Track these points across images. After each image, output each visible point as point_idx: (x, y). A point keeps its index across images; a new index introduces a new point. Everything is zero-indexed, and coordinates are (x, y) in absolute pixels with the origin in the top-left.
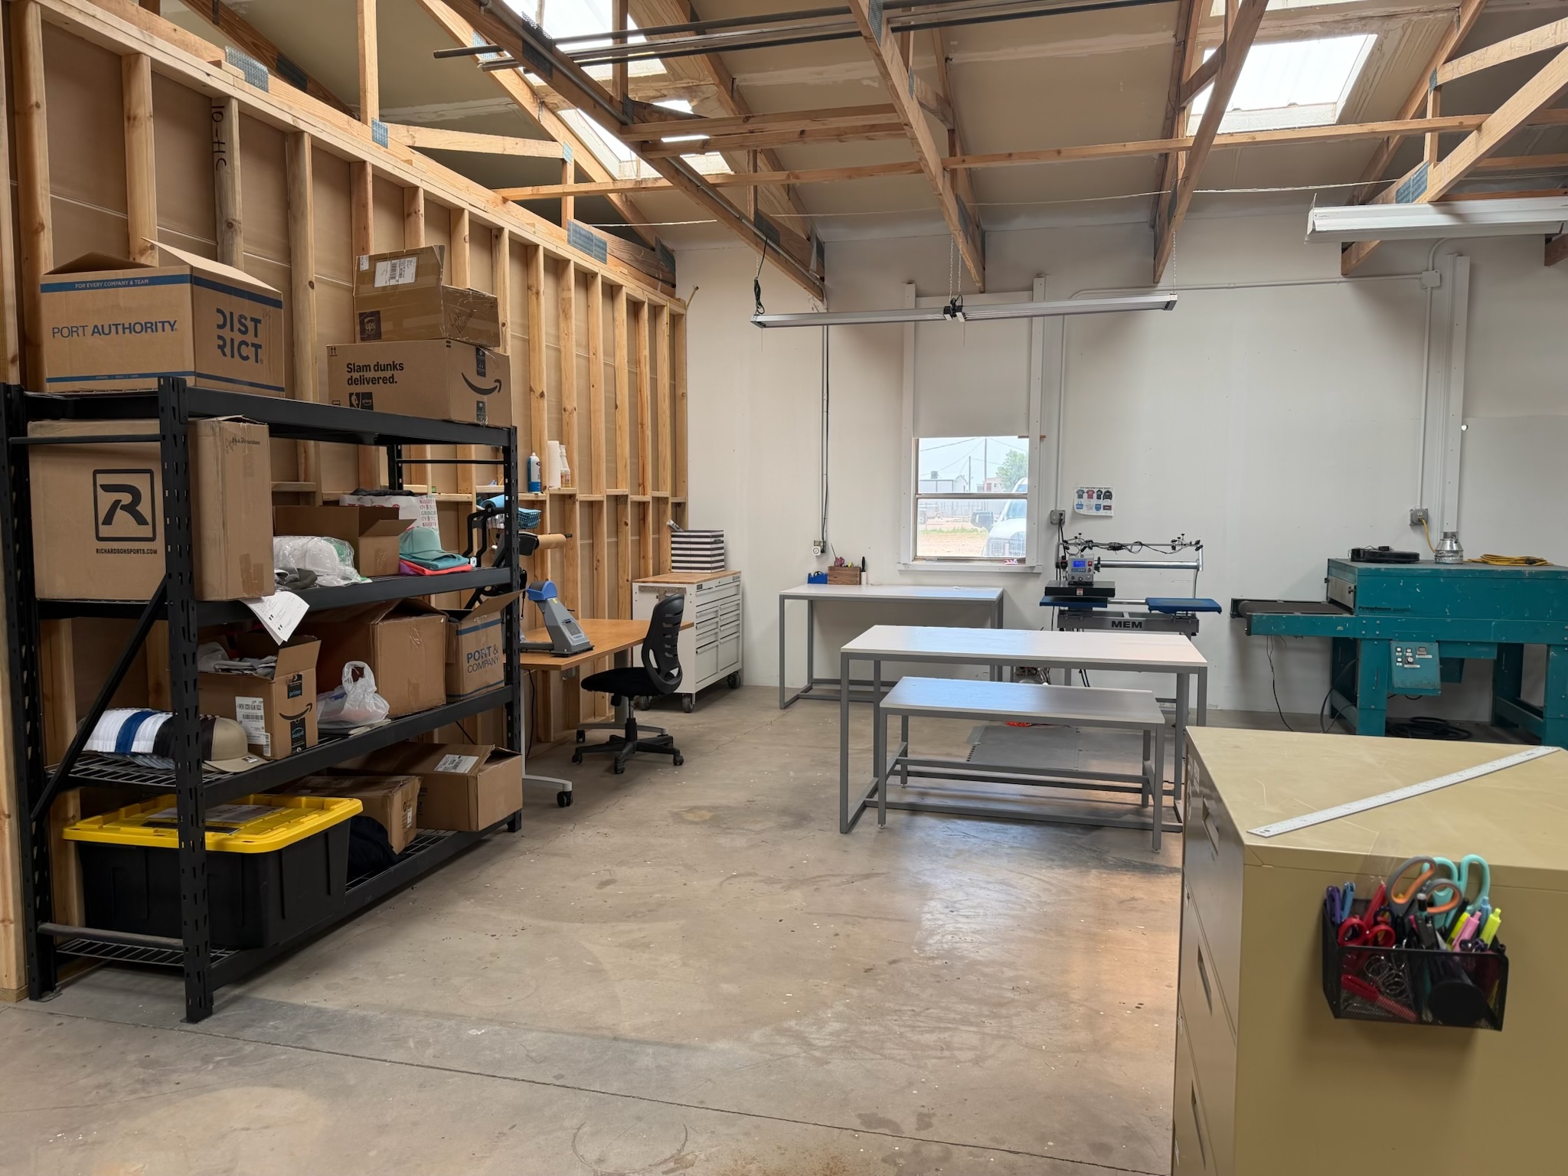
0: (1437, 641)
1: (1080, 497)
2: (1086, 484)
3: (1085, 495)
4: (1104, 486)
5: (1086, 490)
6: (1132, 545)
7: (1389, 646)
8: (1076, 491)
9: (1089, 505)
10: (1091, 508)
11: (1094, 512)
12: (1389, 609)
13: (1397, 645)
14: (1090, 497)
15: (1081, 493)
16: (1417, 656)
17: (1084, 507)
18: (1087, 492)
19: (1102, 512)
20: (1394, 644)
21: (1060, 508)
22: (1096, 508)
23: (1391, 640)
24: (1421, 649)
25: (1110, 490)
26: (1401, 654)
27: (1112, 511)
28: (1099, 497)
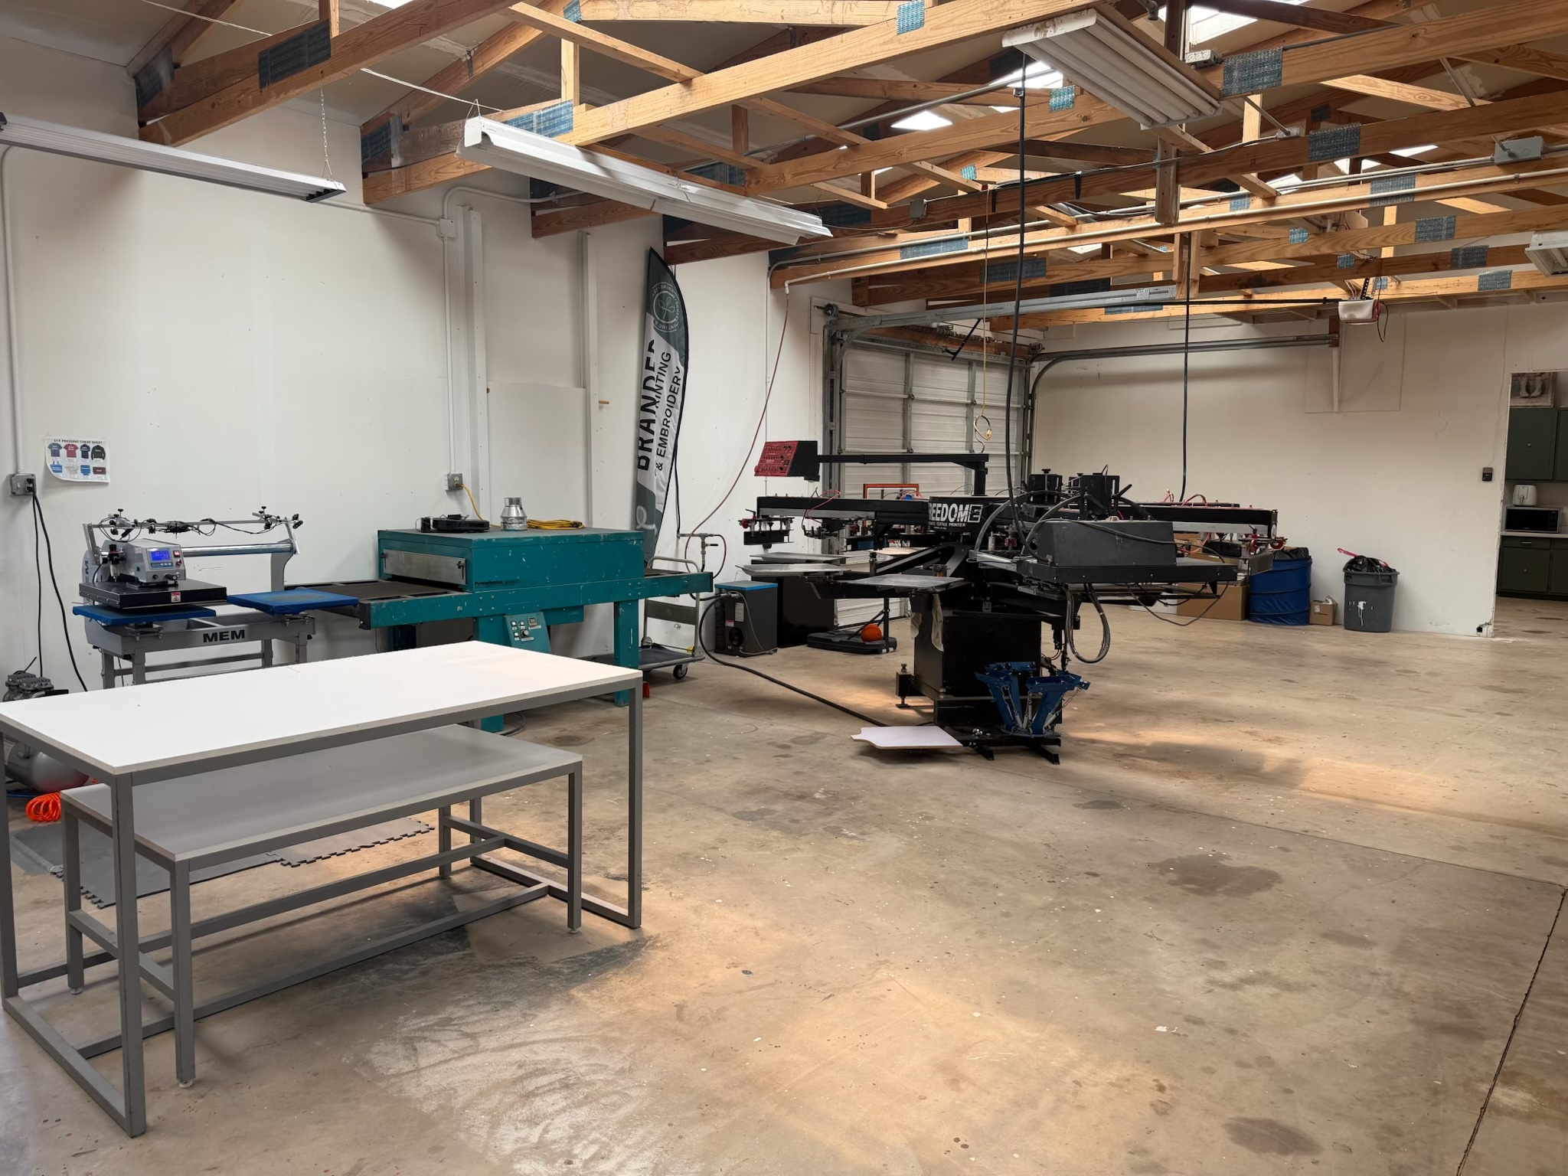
0: (542, 611)
1: (55, 454)
2: (63, 436)
3: (63, 452)
4: (92, 439)
5: (63, 444)
6: (199, 524)
7: (504, 620)
8: (47, 445)
9: (71, 467)
10: (75, 472)
11: (80, 477)
12: (501, 582)
13: (512, 619)
14: (71, 454)
15: (55, 448)
16: (529, 628)
17: (64, 469)
18: (66, 447)
19: (92, 477)
20: (508, 618)
21: (25, 471)
22: (82, 471)
23: (504, 614)
24: (532, 620)
25: (101, 445)
26: (516, 628)
27: (108, 475)
28: (85, 455)
